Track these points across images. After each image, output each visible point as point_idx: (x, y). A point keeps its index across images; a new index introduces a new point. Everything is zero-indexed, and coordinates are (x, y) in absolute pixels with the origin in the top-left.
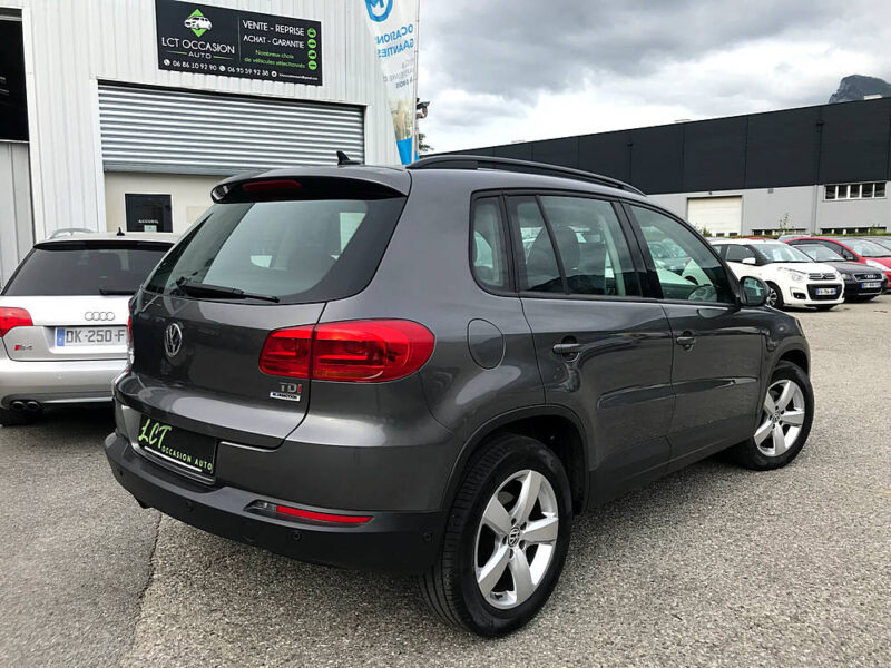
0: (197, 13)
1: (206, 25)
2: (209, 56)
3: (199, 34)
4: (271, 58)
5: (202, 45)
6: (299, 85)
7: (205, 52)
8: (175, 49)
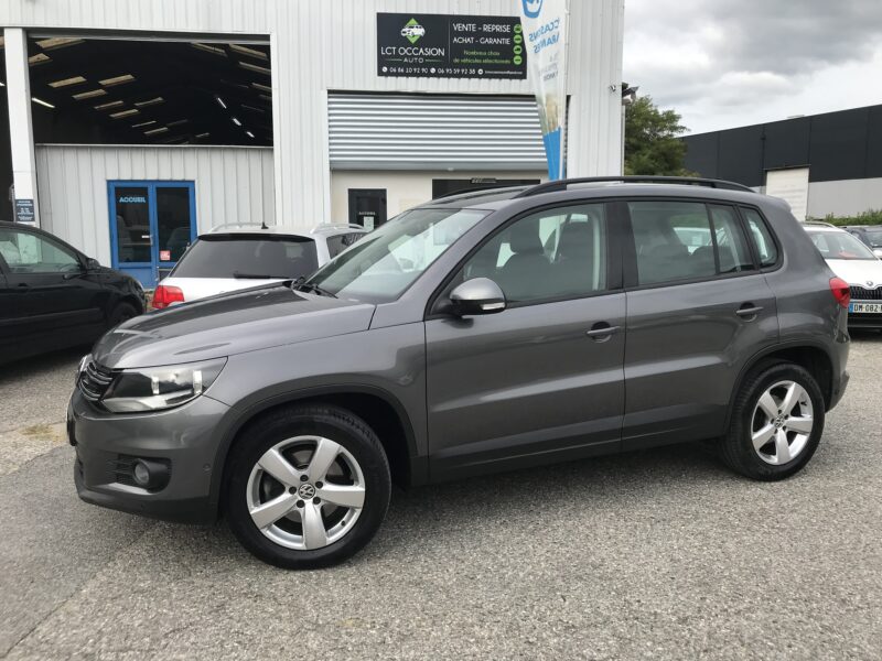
0: (413, 22)
1: (420, 32)
2: (421, 61)
3: (413, 41)
4: (478, 57)
5: (416, 51)
6: (503, 80)
7: (418, 57)
8: (391, 57)
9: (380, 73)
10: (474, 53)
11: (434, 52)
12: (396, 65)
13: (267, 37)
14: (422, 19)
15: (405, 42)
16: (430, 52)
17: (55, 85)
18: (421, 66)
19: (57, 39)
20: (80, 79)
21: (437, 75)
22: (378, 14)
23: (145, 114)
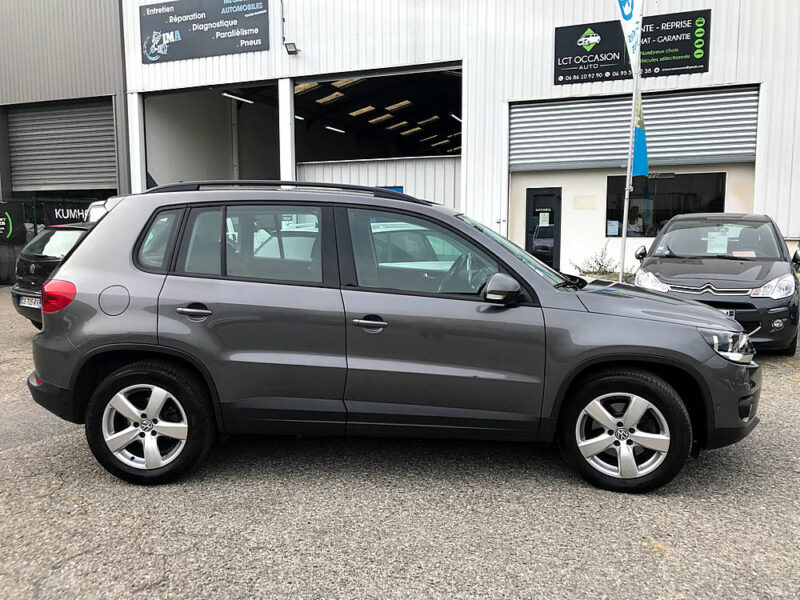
0: (589, 31)
1: (595, 39)
2: (596, 66)
3: (588, 49)
4: (655, 56)
5: (591, 58)
6: (682, 76)
7: (593, 63)
8: (568, 66)
9: (557, 82)
10: (649, 53)
11: (610, 57)
12: (571, 73)
13: (459, 62)
14: (597, 27)
15: (582, 51)
16: (605, 58)
17: (354, 114)
18: (594, 71)
19: (346, 80)
20: (369, 108)
21: (611, 78)
22: (556, 29)
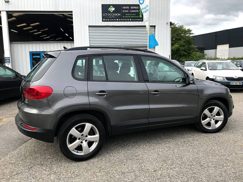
0: (111, 6)
1: (113, 9)
3: (112, 12)
4: (130, 16)
5: (112, 15)
6: (137, 22)
7: (113, 16)
8: (106, 16)
9: (103, 21)
10: (128, 15)
11: (118, 15)
12: (107, 18)
13: (72, 12)
14: (114, 6)
15: (110, 12)
17: (18, 26)
18: (114, 18)
19: (18, 14)
20: (25, 24)
21: (118, 21)
22: (102, 5)
23: (43, 33)
